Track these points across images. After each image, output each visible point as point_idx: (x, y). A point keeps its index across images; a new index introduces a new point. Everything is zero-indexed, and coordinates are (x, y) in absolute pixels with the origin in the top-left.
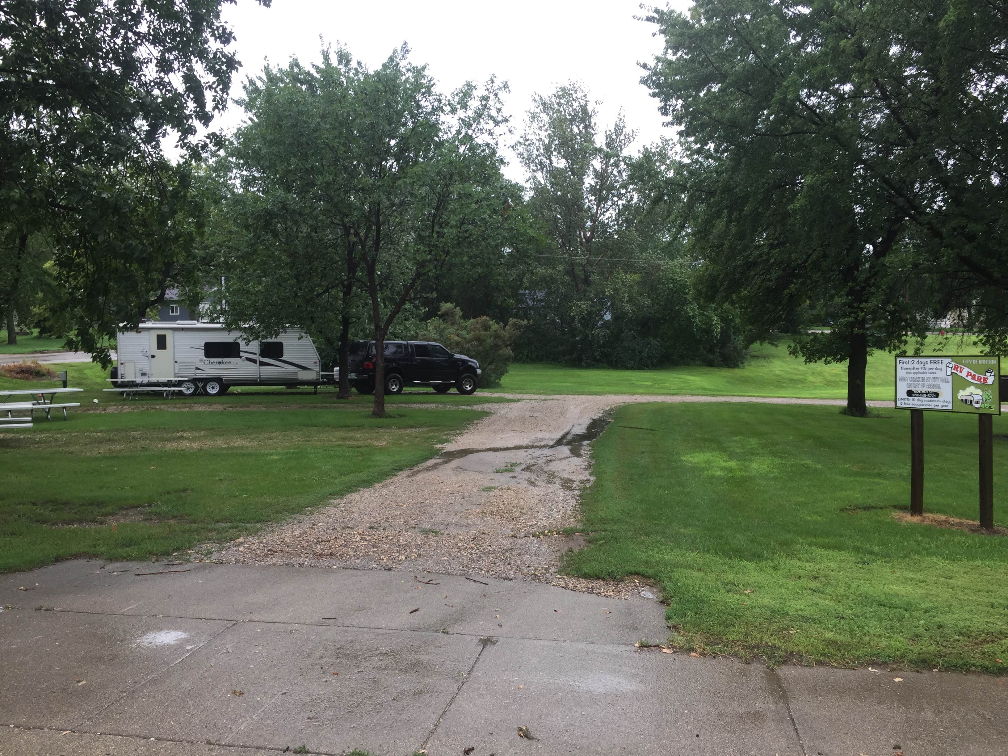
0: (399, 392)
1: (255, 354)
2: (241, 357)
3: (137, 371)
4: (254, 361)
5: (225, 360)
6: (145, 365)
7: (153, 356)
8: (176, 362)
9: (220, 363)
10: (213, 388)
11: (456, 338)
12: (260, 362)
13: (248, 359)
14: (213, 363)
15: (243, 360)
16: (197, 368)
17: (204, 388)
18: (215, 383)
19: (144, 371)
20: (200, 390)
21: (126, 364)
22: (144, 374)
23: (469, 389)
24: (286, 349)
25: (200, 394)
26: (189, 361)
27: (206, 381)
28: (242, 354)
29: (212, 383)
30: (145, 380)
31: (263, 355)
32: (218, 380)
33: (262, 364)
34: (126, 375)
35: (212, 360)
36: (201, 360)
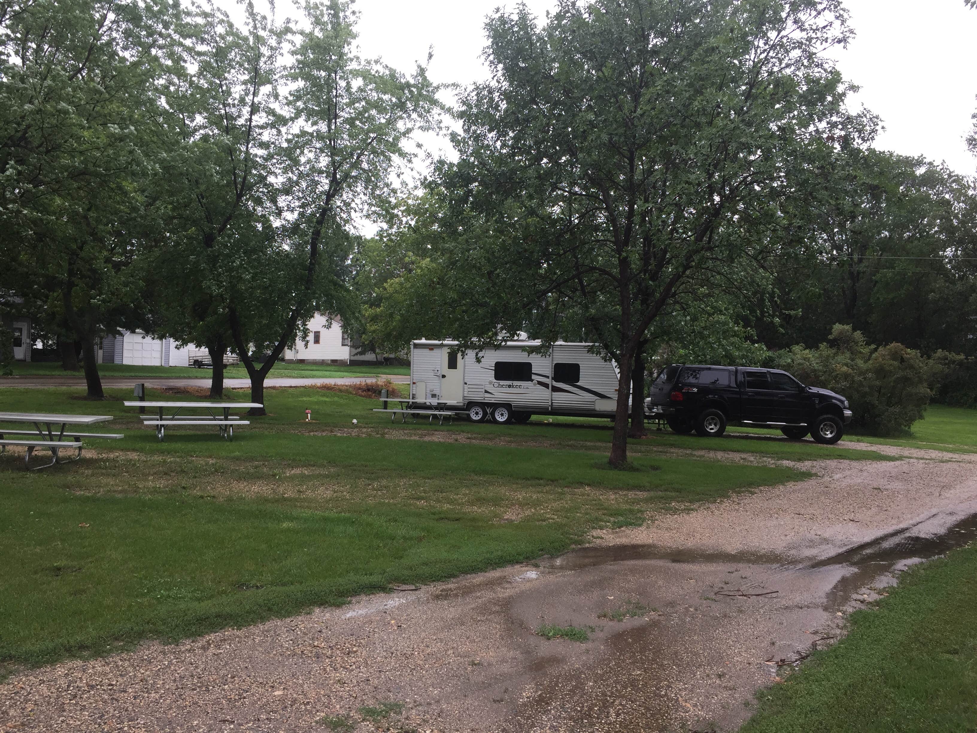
0: (719, 434)
1: (548, 377)
2: (532, 380)
3: (428, 391)
4: (546, 385)
5: (516, 383)
6: (435, 385)
7: (444, 376)
8: (466, 384)
9: (510, 386)
10: (502, 415)
11: (845, 369)
12: (553, 386)
13: (540, 383)
14: (502, 386)
15: (535, 385)
16: (486, 392)
17: (493, 414)
18: (504, 410)
19: (434, 393)
20: (489, 417)
21: (418, 384)
22: (434, 396)
23: (830, 436)
24: (582, 372)
25: (489, 422)
26: (479, 383)
27: (495, 406)
28: (533, 377)
29: (501, 409)
30: (434, 402)
31: (556, 378)
32: (507, 406)
33: (555, 389)
34: (417, 396)
35: (502, 383)
36: (490, 383)
